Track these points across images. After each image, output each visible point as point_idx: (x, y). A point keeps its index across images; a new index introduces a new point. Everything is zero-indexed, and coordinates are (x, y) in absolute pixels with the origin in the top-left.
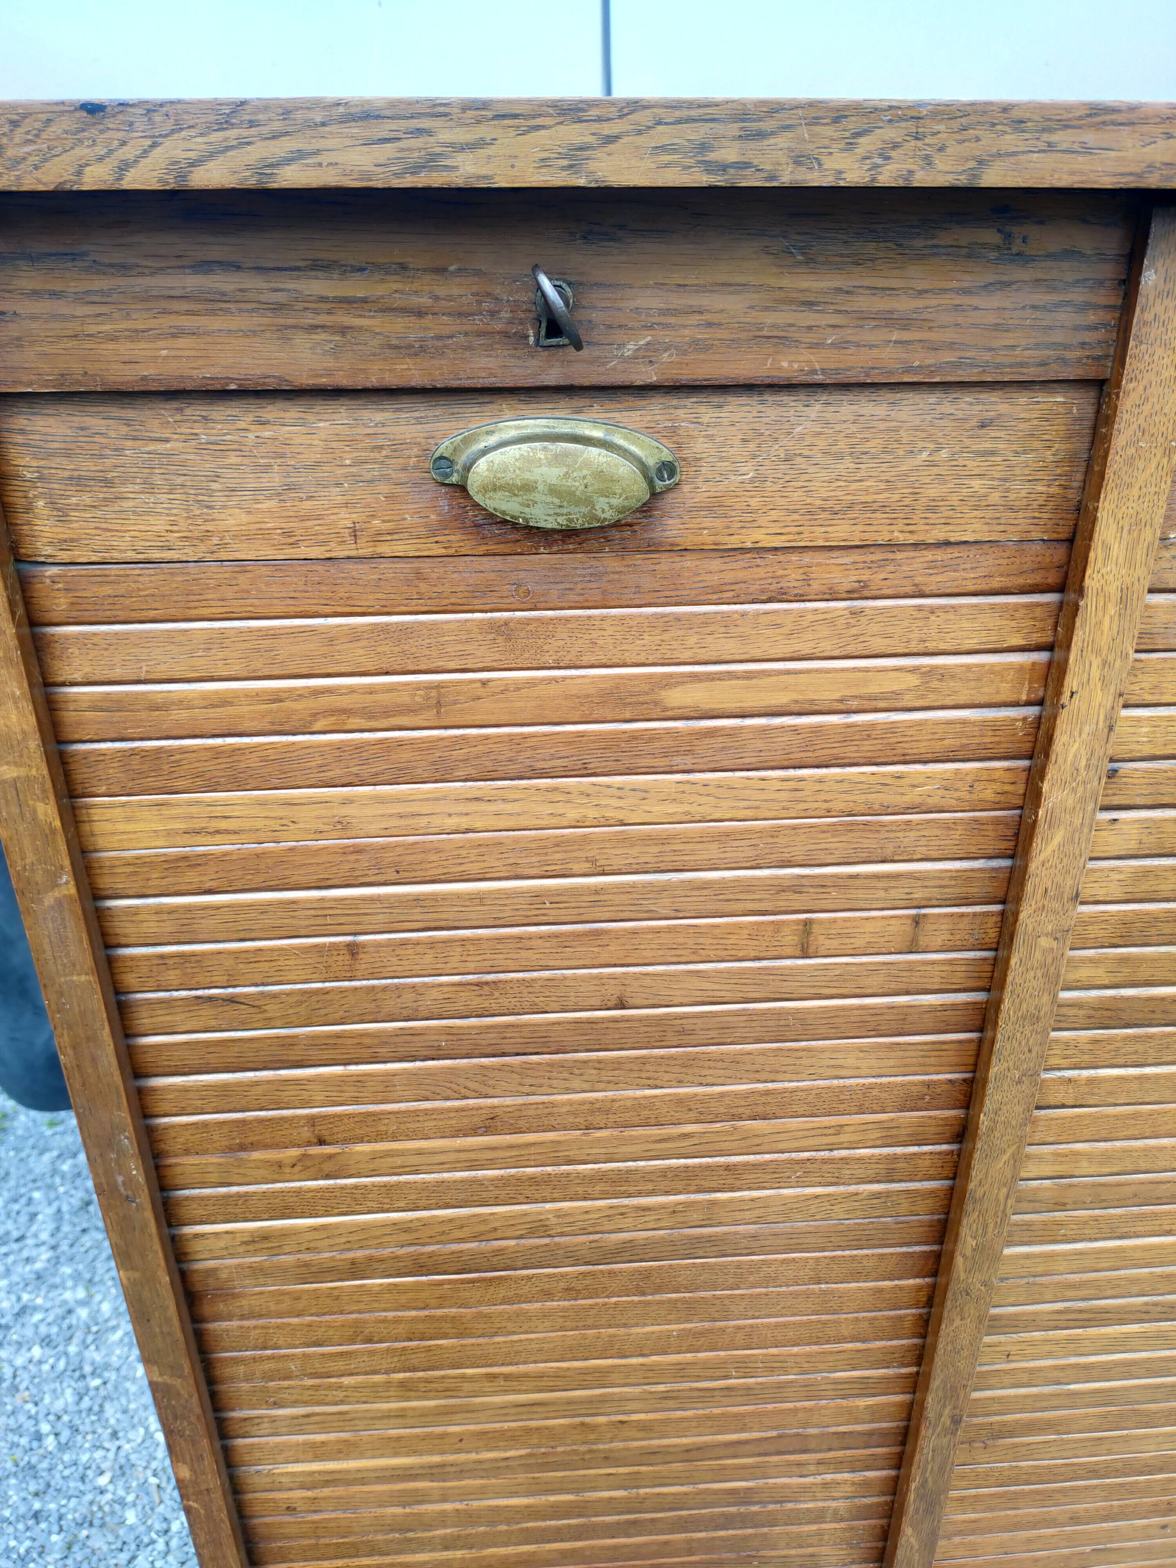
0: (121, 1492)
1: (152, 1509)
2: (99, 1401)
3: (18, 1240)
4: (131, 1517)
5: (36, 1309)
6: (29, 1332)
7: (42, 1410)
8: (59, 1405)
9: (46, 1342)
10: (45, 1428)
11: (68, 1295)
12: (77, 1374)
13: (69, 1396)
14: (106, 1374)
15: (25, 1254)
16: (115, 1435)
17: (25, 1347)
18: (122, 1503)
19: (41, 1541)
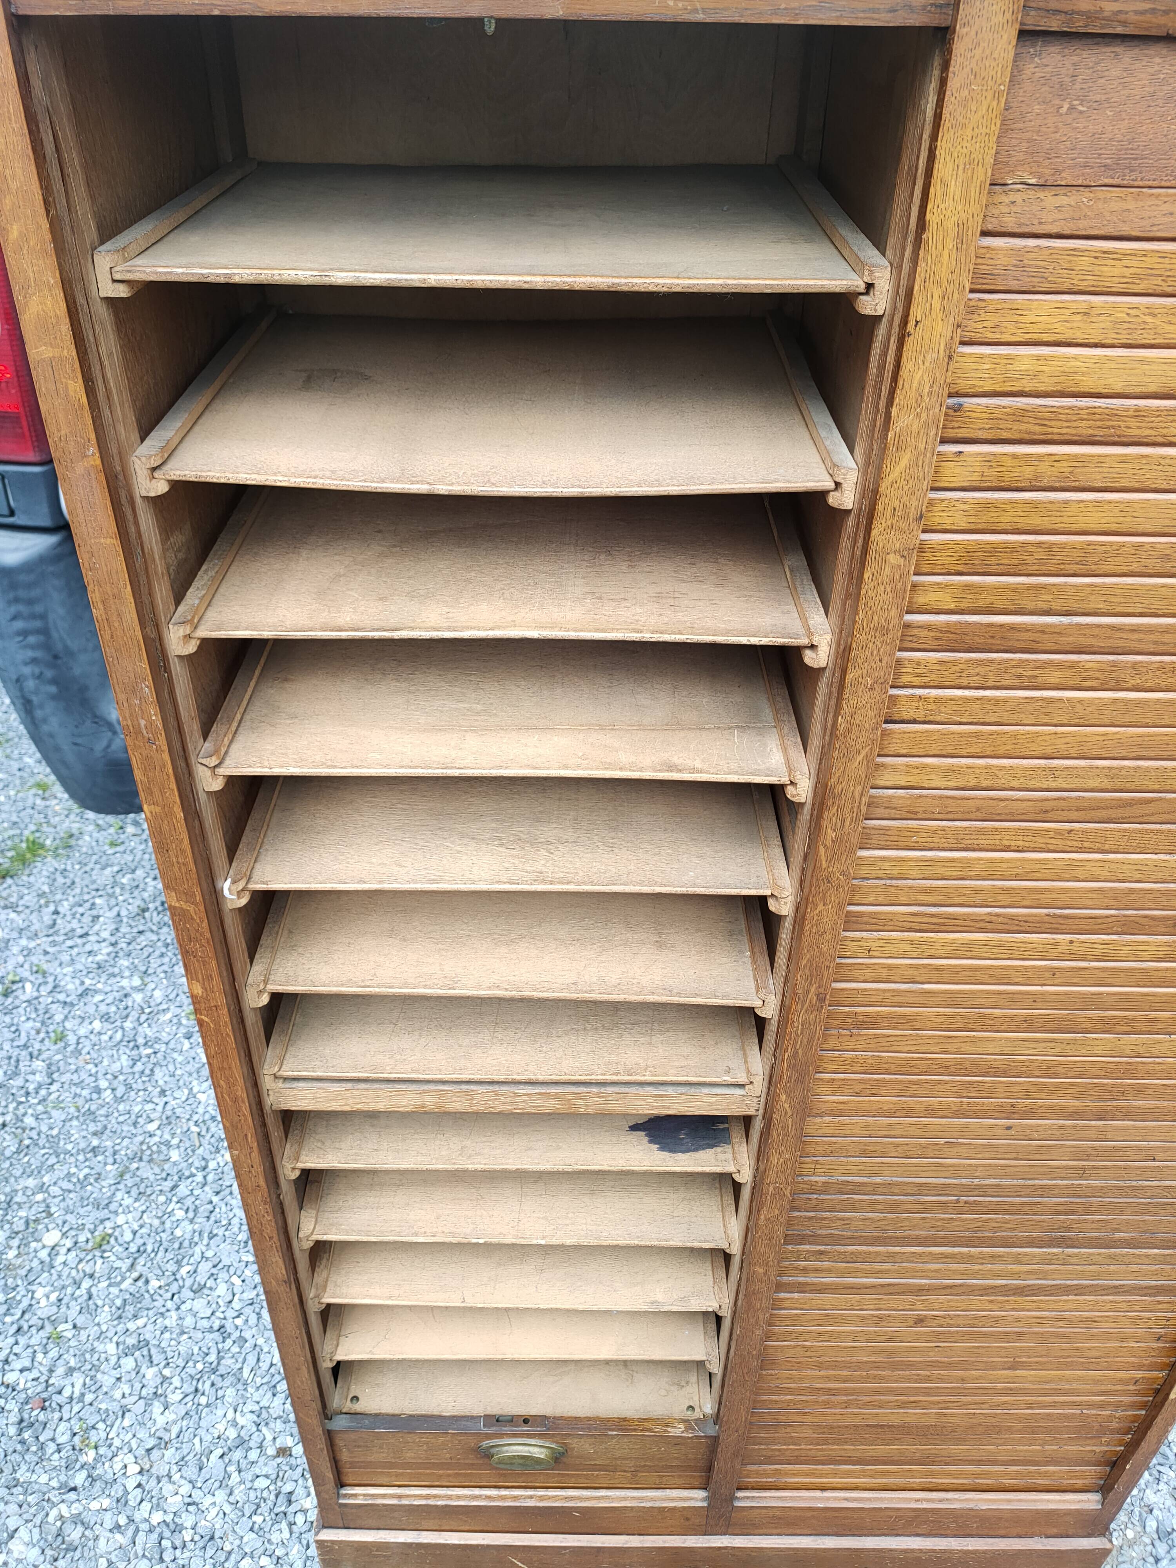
0: (167, 1137)
1: (193, 1151)
2: (150, 1066)
3: (81, 937)
4: (175, 1155)
5: (96, 991)
6: (91, 1009)
7: (101, 1069)
8: (116, 1067)
9: (106, 1018)
10: (103, 1084)
11: (125, 983)
12: (132, 1044)
13: (125, 1061)
14: (157, 1046)
15: (88, 948)
16: (163, 1093)
17: (87, 1021)
18: (168, 1144)
19: (97, 1169)
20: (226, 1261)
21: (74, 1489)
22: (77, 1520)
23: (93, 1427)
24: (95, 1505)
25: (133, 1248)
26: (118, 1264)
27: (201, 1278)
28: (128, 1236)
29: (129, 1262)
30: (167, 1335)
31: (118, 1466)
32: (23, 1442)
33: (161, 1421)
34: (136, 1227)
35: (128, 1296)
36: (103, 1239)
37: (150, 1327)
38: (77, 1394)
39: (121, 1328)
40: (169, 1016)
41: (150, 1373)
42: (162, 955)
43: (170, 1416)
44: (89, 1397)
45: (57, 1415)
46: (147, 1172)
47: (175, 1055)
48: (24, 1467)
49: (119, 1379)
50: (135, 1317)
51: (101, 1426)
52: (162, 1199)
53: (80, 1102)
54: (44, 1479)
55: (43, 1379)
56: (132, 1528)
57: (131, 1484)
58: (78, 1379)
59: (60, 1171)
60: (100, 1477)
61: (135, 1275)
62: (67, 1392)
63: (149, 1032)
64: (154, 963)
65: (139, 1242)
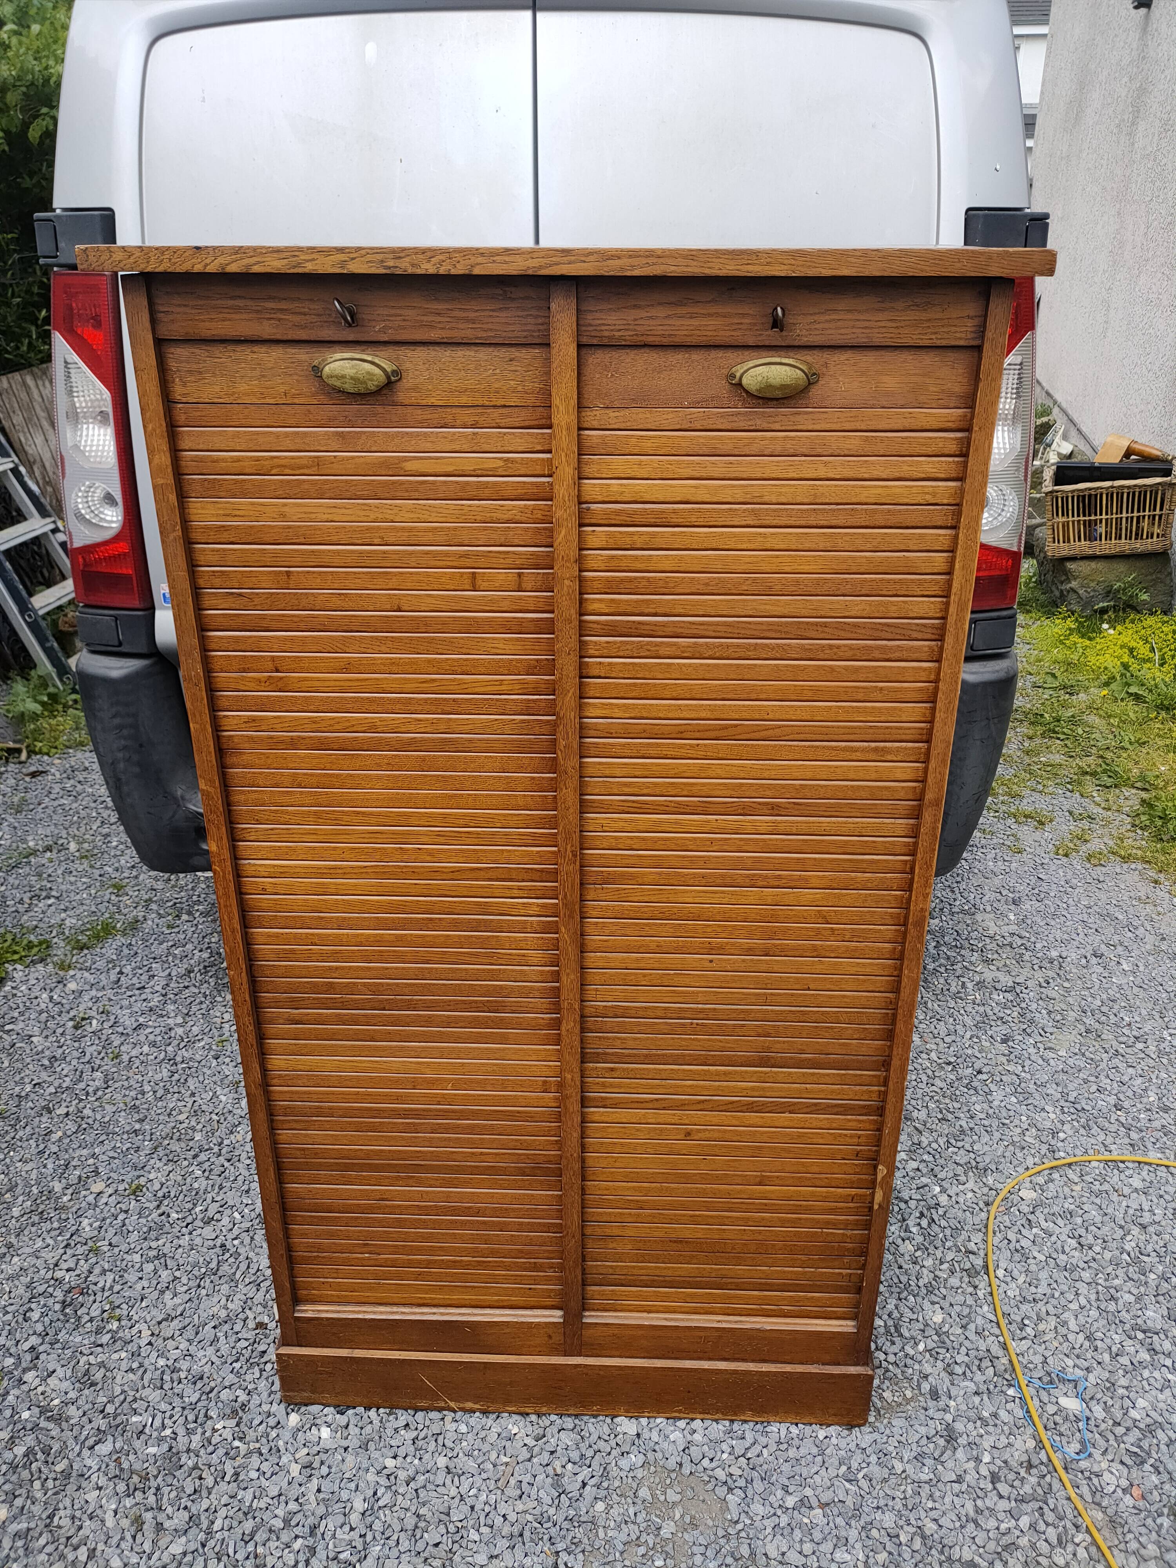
0: (193, 1123)
2: (185, 1077)
3: (139, 989)
4: (198, 1136)
5: (147, 1026)
6: (142, 1038)
7: (146, 1078)
8: (158, 1077)
9: (153, 1044)
10: (147, 1088)
11: (171, 1021)
12: (172, 1062)
13: (165, 1073)
14: (191, 1063)
15: (144, 997)
16: (193, 1094)
17: (138, 1046)
18: (193, 1129)
19: (138, 1144)
20: (230, 1203)
21: (101, 1345)
22: (102, 1365)
23: (118, 1307)
24: (115, 1356)
25: (160, 1194)
26: (147, 1205)
27: (210, 1214)
28: (157, 1186)
29: (155, 1204)
30: (181, 1250)
31: (134, 1331)
32: (65, 1315)
33: (170, 1304)
34: (164, 1180)
35: (152, 1224)
36: (137, 1188)
37: (168, 1245)
38: (108, 1285)
39: (145, 1245)
40: (202, 1043)
41: (165, 1275)
42: (201, 1003)
43: (177, 1301)
44: (117, 1288)
45: (92, 1298)
46: (175, 1146)
47: (205, 1070)
48: (64, 1331)
49: (141, 1278)
50: (157, 1239)
51: (124, 1306)
52: (186, 1163)
53: (128, 1100)
54: (78, 1339)
55: (83, 1276)
56: (142, 1370)
57: (143, 1342)
58: (110, 1277)
59: (108, 1146)
60: (120, 1338)
61: (160, 1211)
62: (100, 1285)
63: (186, 1054)
64: (194, 1008)
65: (165, 1190)
